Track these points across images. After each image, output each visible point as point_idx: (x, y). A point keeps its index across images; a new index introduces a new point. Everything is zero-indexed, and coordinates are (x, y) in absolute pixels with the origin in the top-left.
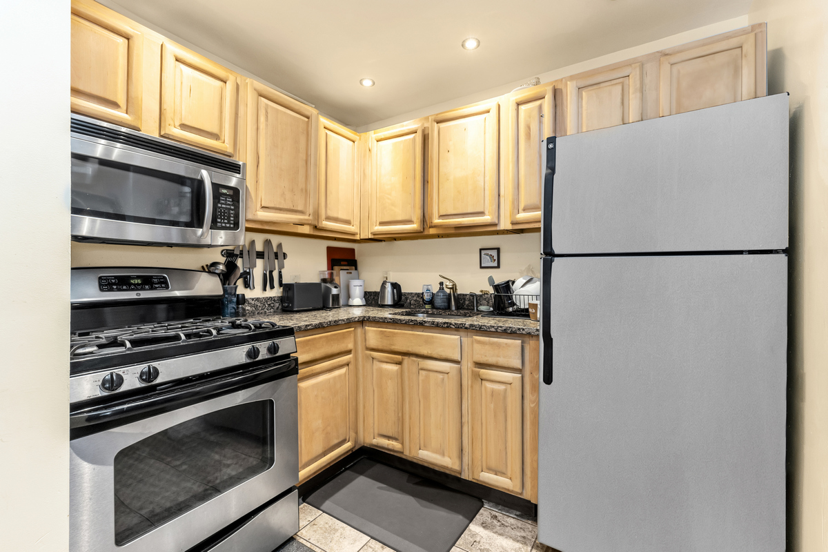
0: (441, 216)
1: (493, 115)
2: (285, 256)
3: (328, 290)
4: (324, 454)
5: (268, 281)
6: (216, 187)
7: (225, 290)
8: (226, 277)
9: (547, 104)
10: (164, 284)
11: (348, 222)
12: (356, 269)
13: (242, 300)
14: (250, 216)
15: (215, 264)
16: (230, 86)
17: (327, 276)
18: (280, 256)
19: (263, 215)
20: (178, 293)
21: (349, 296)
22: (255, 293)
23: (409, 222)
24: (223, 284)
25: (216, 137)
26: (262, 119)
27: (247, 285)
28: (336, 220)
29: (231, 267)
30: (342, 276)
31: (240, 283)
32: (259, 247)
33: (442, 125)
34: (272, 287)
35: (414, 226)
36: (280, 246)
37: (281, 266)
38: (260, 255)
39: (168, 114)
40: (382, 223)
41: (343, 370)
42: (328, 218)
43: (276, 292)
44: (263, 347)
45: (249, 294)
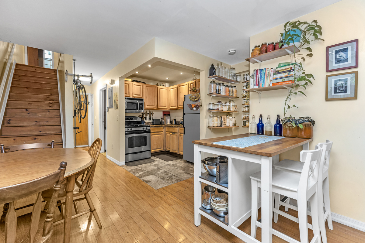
0: (180, 105)
1: (187, 85)
2: (153, 114)
3: (162, 121)
4: (157, 149)
5: (150, 119)
6: (139, 103)
7: (142, 120)
8: (142, 118)
9: (194, 84)
10: (133, 119)
11: (165, 106)
12: (170, 116)
13: (145, 122)
14: (145, 107)
15: (140, 116)
16: (142, 86)
17: (162, 118)
18: (152, 114)
19: (147, 107)
20: (135, 120)
21: (167, 122)
22: (147, 121)
23: (175, 106)
24: (141, 119)
25: (140, 95)
26: (147, 90)
27: (146, 119)
28: (162, 106)
29: (143, 116)
30: (166, 117)
31: (145, 119)
32: (148, 112)
33: (180, 87)
34: (151, 120)
35: (176, 107)
36: (152, 112)
37: (152, 116)
38: (148, 114)
39: (133, 93)
40: (172, 107)
41: (161, 135)
42: (160, 106)
43: (151, 121)
44: (145, 128)
45: (146, 121)
